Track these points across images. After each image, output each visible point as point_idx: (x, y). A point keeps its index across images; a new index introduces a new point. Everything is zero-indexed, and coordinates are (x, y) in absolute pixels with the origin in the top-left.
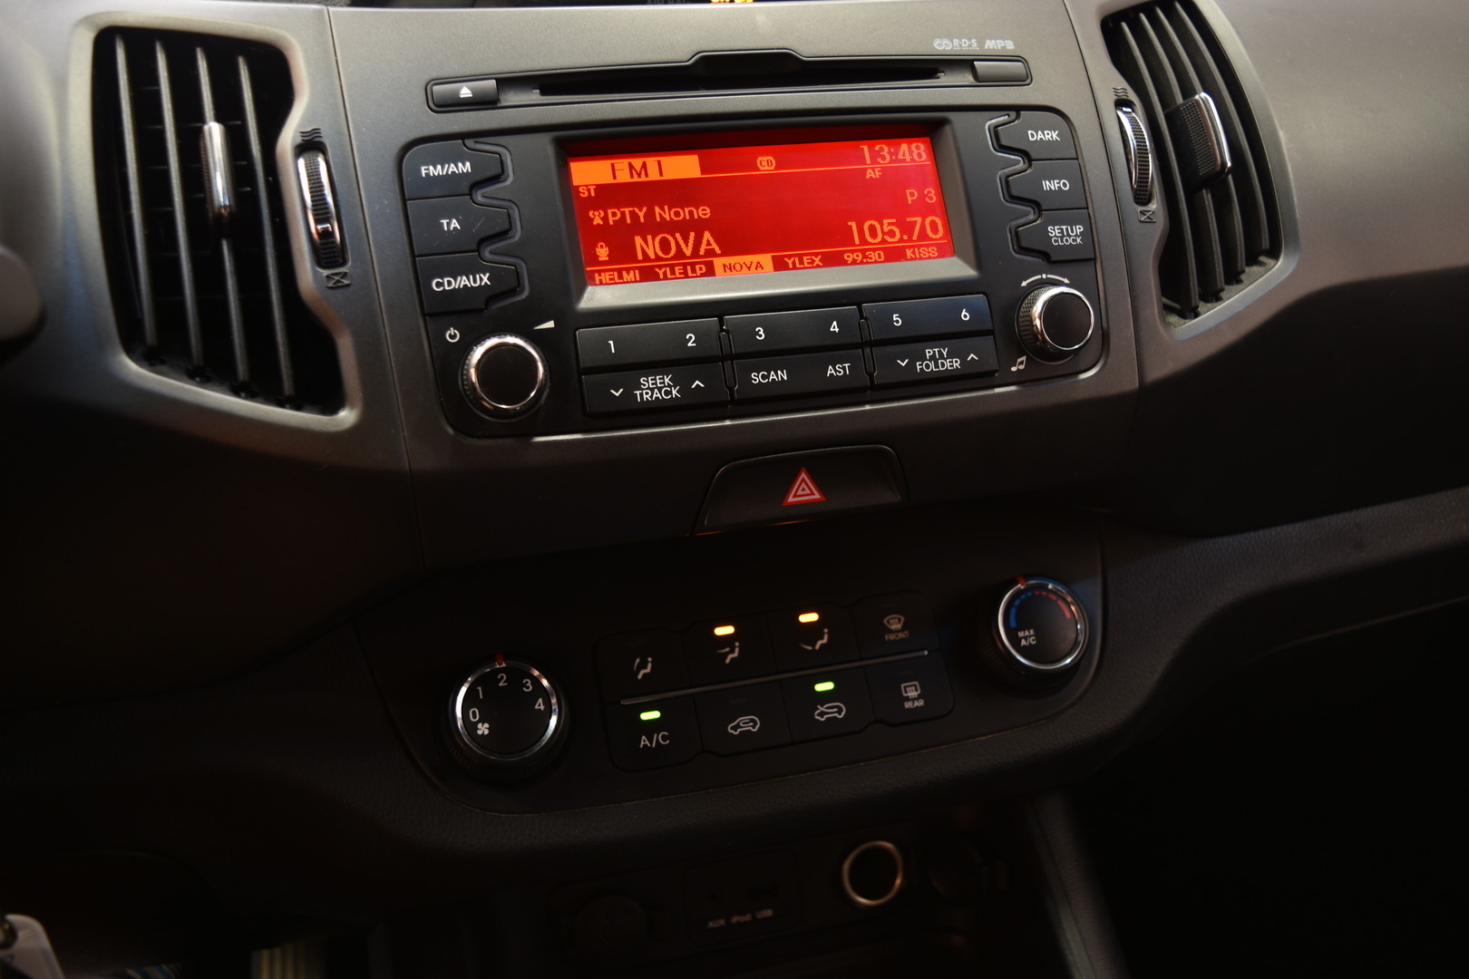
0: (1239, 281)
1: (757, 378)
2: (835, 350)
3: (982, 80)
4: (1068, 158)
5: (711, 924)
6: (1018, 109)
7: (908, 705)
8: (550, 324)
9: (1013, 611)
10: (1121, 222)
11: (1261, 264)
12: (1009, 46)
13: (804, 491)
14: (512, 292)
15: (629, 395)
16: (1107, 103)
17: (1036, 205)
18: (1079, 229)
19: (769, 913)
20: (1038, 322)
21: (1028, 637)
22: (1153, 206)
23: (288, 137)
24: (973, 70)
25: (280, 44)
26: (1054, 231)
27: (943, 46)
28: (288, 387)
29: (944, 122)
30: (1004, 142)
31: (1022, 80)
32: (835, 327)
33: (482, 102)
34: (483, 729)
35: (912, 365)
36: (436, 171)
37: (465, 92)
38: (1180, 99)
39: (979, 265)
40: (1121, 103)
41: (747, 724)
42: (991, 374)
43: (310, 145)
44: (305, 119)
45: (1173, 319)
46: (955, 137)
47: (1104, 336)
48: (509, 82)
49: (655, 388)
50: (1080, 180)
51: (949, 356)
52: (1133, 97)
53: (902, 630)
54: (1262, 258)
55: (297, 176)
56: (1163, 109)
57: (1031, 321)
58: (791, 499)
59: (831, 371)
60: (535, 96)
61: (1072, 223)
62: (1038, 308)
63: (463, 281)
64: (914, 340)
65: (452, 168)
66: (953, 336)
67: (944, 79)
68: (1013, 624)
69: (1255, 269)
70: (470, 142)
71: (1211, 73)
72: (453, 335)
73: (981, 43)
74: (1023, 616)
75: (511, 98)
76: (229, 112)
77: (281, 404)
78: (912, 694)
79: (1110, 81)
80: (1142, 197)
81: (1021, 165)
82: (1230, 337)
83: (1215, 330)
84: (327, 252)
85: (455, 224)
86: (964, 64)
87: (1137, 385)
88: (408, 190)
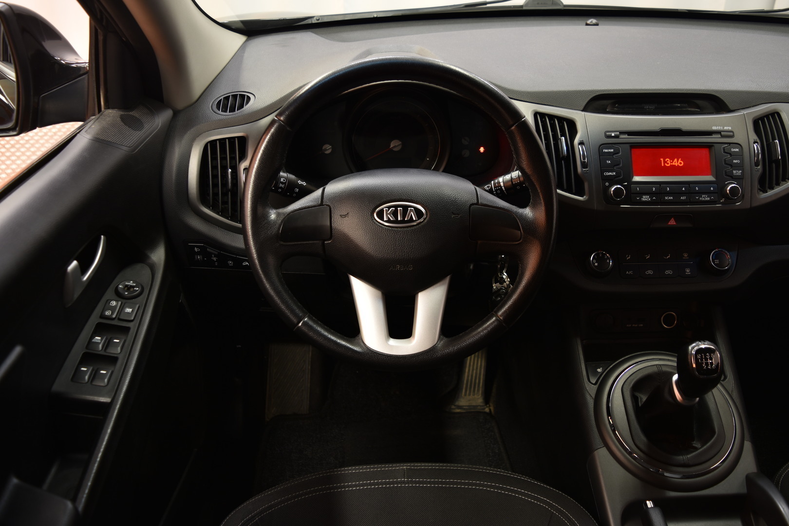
0: (779, 185)
1: (666, 198)
2: (683, 193)
3: (723, 136)
4: (740, 155)
5: (627, 326)
6: (730, 143)
7: (686, 273)
8: (626, 184)
9: (714, 255)
10: (751, 170)
11: (786, 181)
12: (730, 128)
13: (672, 222)
14: (619, 176)
15: (640, 199)
16: (752, 141)
17: (731, 166)
18: (740, 172)
19: (642, 325)
20: (728, 192)
21: (717, 261)
22: (759, 167)
23: (576, 141)
24: (721, 134)
25: (575, 121)
26: (734, 172)
27: (714, 128)
28: (574, 191)
29: (713, 146)
30: (726, 151)
31: (732, 136)
32: (684, 189)
33: (616, 137)
34: (596, 264)
35: (699, 198)
36: (606, 151)
37: (613, 135)
38: (771, 141)
39: (716, 178)
40: (755, 142)
41: (650, 272)
42: (716, 202)
43: (581, 143)
44: (580, 138)
45: (761, 193)
46: (715, 150)
47: (743, 196)
48: (622, 133)
49: (645, 198)
50: (742, 161)
51: (708, 197)
52: (758, 141)
53: (687, 257)
54: (787, 180)
55: (579, 150)
56: (766, 142)
57: (727, 191)
58: (669, 223)
59: (682, 198)
60: (626, 136)
61: (739, 170)
62: (729, 188)
63: (610, 174)
64: (700, 193)
65: (610, 150)
66: (709, 193)
67: (714, 136)
68: (714, 258)
69: (784, 182)
70: (613, 145)
71: (781, 133)
72: (607, 184)
73: (723, 128)
74: (716, 257)
75: (622, 136)
76: (563, 134)
77: (572, 194)
78: (688, 271)
79: (753, 136)
80: (757, 164)
81: (729, 156)
82: (774, 198)
83: (771, 196)
84: (584, 165)
85: (609, 162)
86: (718, 132)
87: (749, 207)
88: (601, 153)
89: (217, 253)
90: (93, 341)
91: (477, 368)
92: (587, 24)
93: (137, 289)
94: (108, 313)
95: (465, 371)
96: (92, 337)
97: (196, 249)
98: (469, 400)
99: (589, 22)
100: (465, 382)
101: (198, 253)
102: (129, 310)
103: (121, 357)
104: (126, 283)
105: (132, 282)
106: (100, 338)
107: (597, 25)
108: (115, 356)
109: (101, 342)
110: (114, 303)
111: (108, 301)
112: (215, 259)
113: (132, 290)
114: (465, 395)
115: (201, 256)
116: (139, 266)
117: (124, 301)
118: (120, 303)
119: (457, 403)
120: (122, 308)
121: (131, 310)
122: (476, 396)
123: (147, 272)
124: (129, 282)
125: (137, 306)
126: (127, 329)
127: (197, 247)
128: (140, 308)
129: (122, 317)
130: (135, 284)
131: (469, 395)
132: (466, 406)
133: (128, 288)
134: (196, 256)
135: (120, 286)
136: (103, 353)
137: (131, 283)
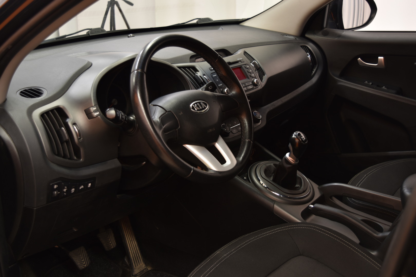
6: (245, 64)
9: (255, 114)
16: (249, 63)
17: (250, 73)
18: (254, 74)
20: (256, 83)
21: (257, 116)
22: (257, 72)
24: (241, 61)
25: (195, 67)
26: (252, 75)
27: (238, 59)
30: (246, 67)
35: (249, 88)
43: (204, 75)
44: (202, 73)
46: (243, 68)
50: (252, 70)
62: (255, 81)
64: (248, 86)
65: (215, 75)
67: (239, 63)
72: (221, 90)
81: (248, 69)
85: (218, 80)
91: (134, 248)
92: (128, 37)
95: (130, 252)
98: (139, 268)
99: (129, 35)
100: (132, 259)
107: (134, 36)
114: (136, 267)
119: (134, 274)
122: (141, 264)
131: (137, 265)
132: (138, 273)
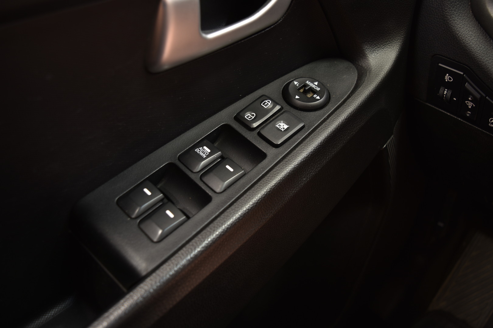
89: (478, 96)
90: (197, 150)
93: (318, 98)
94: (249, 116)
96: (200, 144)
97: (447, 77)
101: (448, 85)
102: (283, 126)
103: (216, 200)
104: (307, 82)
105: (316, 83)
106: (209, 151)
108: (210, 193)
109: (206, 158)
110: (268, 104)
111: (263, 98)
112: (470, 105)
113: (309, 96)
115: (450, 93)
116: (343, 65)
117: (287, 107)
118: (278, 108)
120: (276, 117)
121: (286, 127)
123: (352, 78)
124: (313, 82)
125: (301, 125)
126: (260, 156)
127: (451, 73)
128: (303, 130)
129: (264, 132)
130: (318, 89)
133: (306, 90)
134: (442, 89)
135: (296, 83)
136: (196, 178)
137: (314, 85)
